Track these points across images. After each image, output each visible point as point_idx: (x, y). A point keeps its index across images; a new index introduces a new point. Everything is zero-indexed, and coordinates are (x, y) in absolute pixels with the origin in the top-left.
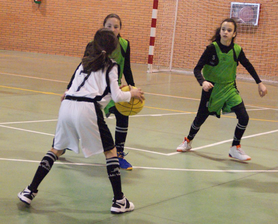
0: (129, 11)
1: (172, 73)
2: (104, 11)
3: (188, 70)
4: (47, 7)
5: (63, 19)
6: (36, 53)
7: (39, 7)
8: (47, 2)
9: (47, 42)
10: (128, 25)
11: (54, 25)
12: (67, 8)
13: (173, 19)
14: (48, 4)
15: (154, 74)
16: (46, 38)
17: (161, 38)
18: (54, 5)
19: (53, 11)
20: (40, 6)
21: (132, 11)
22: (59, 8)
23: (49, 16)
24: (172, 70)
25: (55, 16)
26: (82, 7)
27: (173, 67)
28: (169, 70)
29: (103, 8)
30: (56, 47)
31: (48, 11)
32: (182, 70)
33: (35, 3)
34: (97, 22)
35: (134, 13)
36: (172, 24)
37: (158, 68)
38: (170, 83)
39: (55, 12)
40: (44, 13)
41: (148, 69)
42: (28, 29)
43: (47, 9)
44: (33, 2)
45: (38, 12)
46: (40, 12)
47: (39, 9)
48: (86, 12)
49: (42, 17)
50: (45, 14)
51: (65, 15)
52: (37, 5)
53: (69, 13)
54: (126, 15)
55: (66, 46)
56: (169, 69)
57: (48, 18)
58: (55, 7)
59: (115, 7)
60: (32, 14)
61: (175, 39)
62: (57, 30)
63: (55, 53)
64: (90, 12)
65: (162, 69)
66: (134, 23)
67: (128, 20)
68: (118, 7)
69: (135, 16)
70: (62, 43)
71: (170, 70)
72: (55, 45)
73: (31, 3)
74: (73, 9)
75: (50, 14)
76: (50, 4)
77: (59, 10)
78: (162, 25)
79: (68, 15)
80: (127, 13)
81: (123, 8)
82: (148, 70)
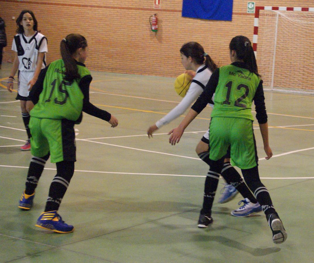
1: (274, 92)
2: (214, 37)
3: (288, 89)
4: (163, 34)
6: (154, 76)
7: (156, 35)
8: (163, 30)
9: (164, 66)
12: (181, 35)
13: (273, 43)
14: (164, 32)
16: (163, 62)
18: (170, 33)
19: (168, 39)
20: (158, 34)
22: (173, 35)
23: (165, 42)
25: (170, 43)
26: (194, 34)
27: (275, 86)
28: (271, 89)
31: (164, 39)
32: (282, 89)
33: (152, 32)
34: (208, 47)
39: (170, 39)
40: (160, 40)
42: (146, 55)
43: (163, 36)
44: (150, 31)
45: (155, 39)
46: (157, 40)
47: (156, 37)
48: (198, 39)
49: (159, 44)
50: (162, 41)
52: (154, 33)
57: (164, 44)
58: (170, 35)
59: (223, 34)
60: (150, 41)
61: (276, 62)
62: (172, 55)
64: (201, 39)
70: (177, 67)
73: (149, 31)
77: (174, 37)
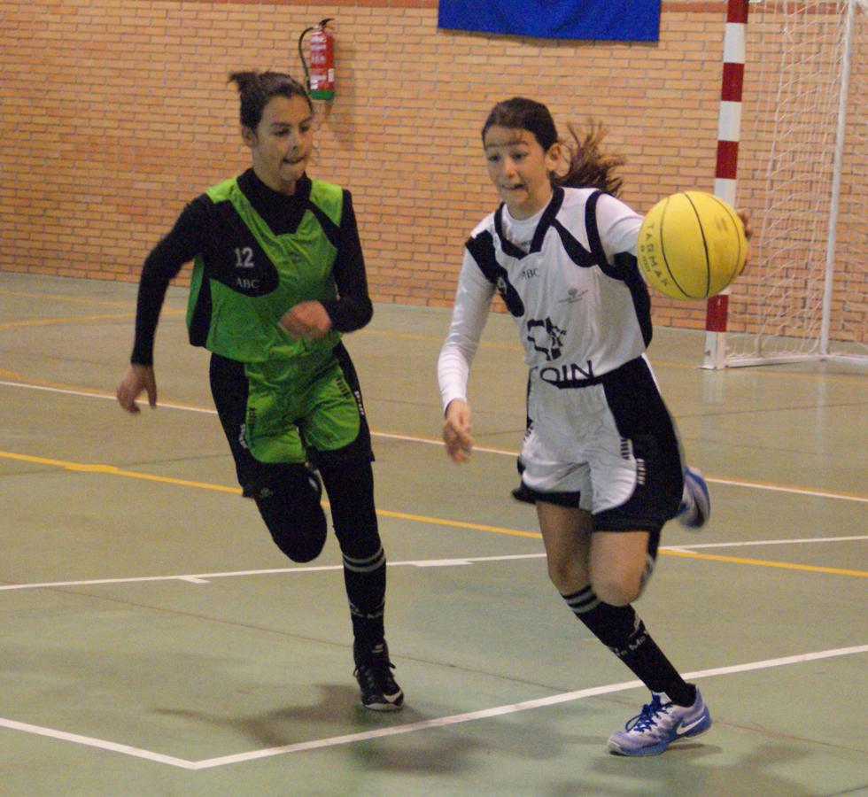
0: (676, 113)
4: (358, 110)
5: (419, 159)
7: (328, 113)
8: (358, 93)
10: (672, 171)
11: (386, 183)
12: (435, 113)
13: (824, 139)
14: (361, 101)
15: (733, 373)
17: (770, 221)
18: (386, 102)
19: (380, 130)
20: (334, 109)
21: (686, 114)
22: (402, 112)
23: (366, 146)
24: (831, 356)
25: (389, 147)
27: (834, 341)
28: (817, 356)
29: (574, 106)
30: (394, 273)
31: (362, 129)
35: (694, 124)
36: (822, 160)
37: (760, 350)
38: (825, 406)
39: (389, 130)
40: (346, 135)
41: (709, 353)
43: (359, 120)
45: (325, 133)
46: (331, 135)
47: (328, 123)
49: (338, 154)
50: (352, 142)
51: (428, 141)
53: (439, 132)
54: (662, 132)
55: (433, 267)
56: (818, 350)
57: (362, 155)
58: (388, 111)
59: (619, 102)
62: (397, 201)
63: (392, 298)
65: (780, 353)
66: (698, 163)
67: (674, 151)
68: (631, 102)
69: (700, 133)
70: (417, 257)
71: (822, 357)
72: (392, 264)
74: (456, 114)
75: (371, 138)
76: (369, 100)
77: (405, 121)
78: (770, 166)
79: (437, 141)
80: (668, 123)
81: (651, 103)
82: (707, 358)
